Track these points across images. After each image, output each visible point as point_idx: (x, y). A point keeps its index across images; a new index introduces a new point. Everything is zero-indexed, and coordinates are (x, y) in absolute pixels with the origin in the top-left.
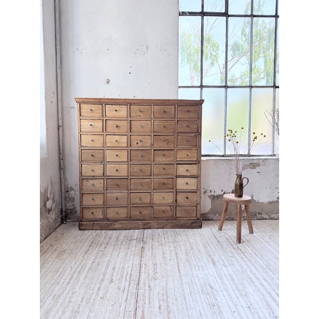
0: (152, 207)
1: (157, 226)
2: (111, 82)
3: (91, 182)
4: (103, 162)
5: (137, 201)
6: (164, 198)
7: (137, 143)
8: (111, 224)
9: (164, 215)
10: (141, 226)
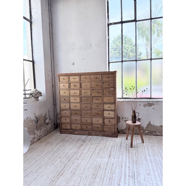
0: (92, 125)
1: (94, 135)
2: (75, 64)
3: (65, 111)
4: (69, 102)
5: (85, 121)
6: (97, 121)
7: (84, 94)
8: (73, 131)
9: (98, 129)
10: (87, 134)
